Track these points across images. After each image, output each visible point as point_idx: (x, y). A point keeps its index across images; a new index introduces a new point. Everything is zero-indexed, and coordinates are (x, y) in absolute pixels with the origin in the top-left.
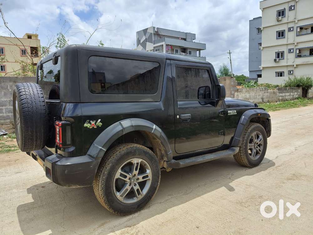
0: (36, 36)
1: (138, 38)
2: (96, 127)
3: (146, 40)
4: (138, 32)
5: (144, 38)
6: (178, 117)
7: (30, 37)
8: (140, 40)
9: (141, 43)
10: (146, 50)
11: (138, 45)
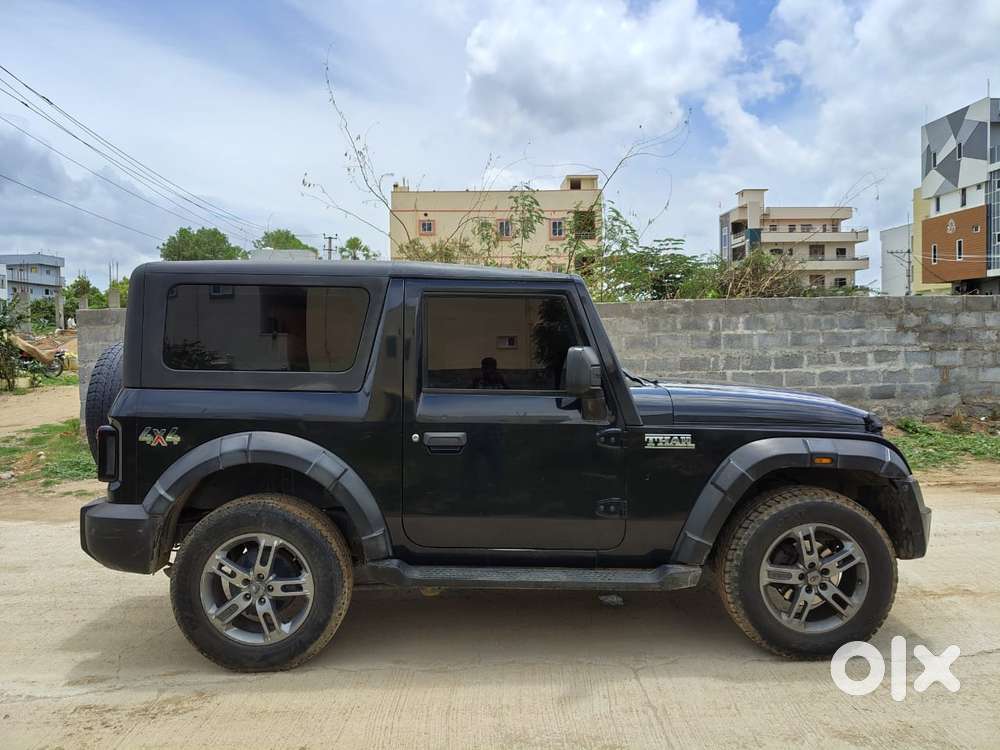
0: (593, 179)
1: (929, 146)
2: (166, 445)
3: (959, 151)
4: (927, 126)
5: (951, 144)
6: (416, 437)
7: (575, 184)
8: (935, 155)
9: (938, 163)
10: (956, 186)
11: (926, 172)
